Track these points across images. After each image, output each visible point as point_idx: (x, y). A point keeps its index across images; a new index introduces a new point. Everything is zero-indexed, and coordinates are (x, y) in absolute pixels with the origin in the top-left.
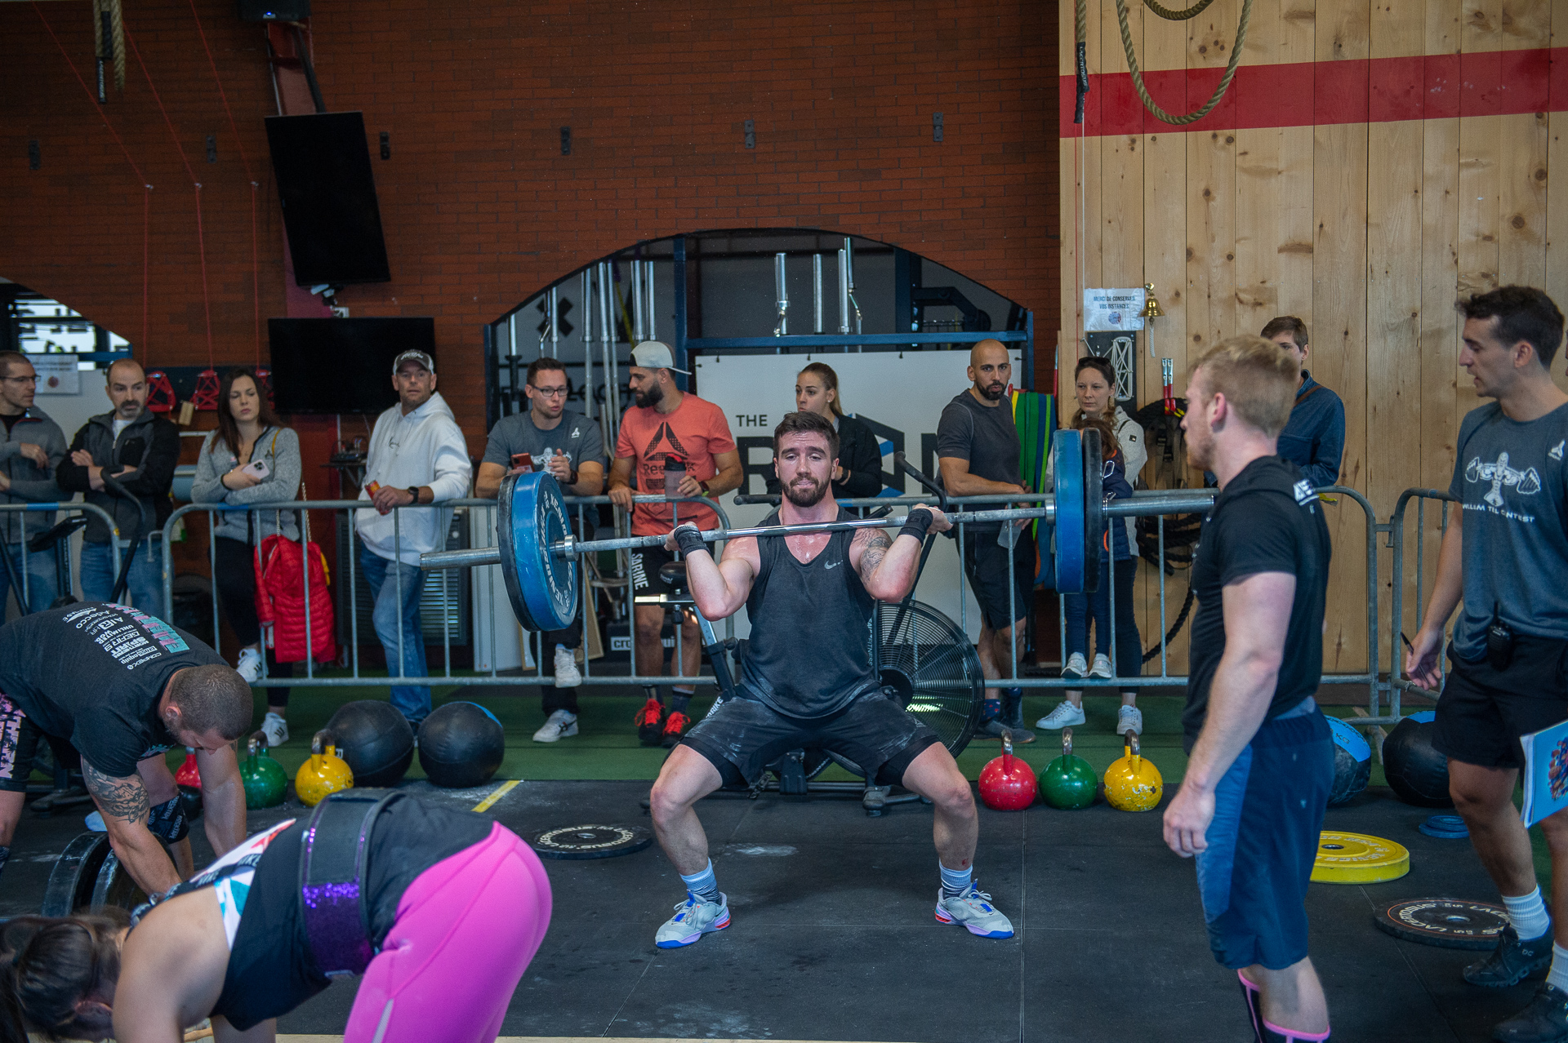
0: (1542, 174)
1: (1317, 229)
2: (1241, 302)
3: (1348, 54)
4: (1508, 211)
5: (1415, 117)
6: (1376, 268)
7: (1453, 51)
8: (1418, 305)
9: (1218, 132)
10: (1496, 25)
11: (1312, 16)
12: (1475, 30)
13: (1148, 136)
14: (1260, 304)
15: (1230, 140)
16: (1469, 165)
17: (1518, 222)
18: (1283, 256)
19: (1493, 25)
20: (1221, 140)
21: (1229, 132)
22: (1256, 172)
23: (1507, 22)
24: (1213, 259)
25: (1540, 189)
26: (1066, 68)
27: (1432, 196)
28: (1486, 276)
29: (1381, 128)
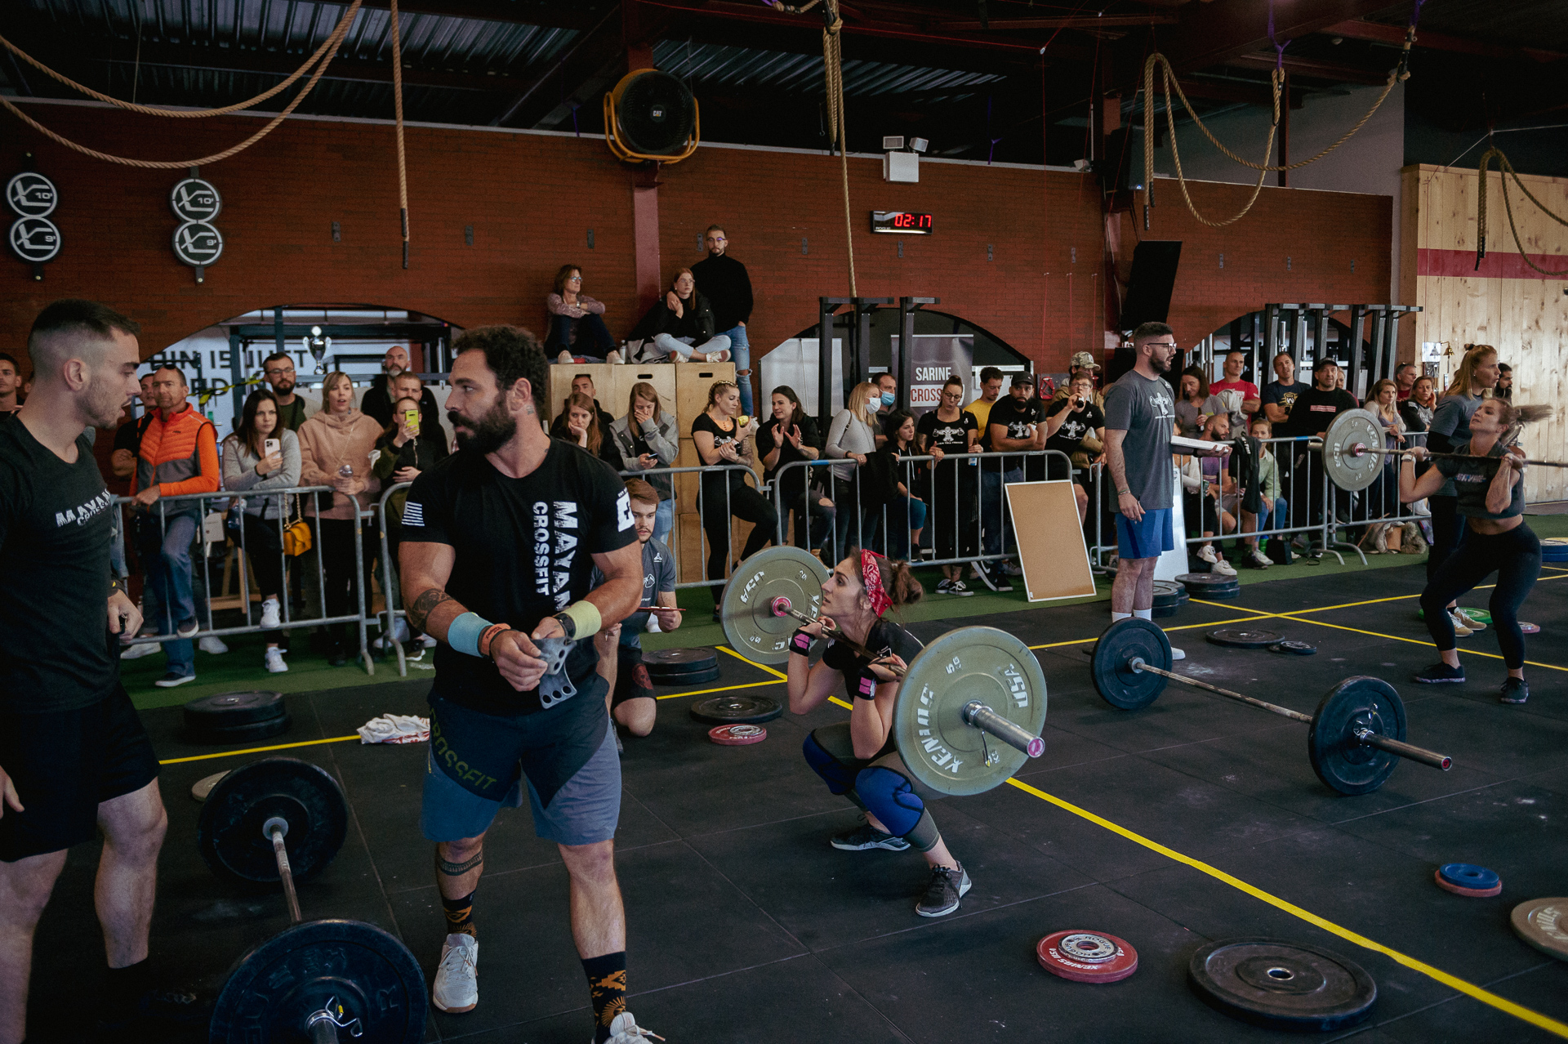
0: (1543, 304)
1: (1488, 321)
3: (1500, 250)
4: (1534, 317)
5: (1513, 278)
6: (1502, 338)
9: (1463, 278)
10: (1533, 243)
13: (1443, 277)
15: (1465, 281)
16: (1526, 298)
17: (1537, 322)
18: (1479, 331)
21: (1467, 278)
22: (1472, 295)
23: (1536, 242)
24: (1459, 331)
25: (1542, 309)
26: (1420, 246)
27: (1517, 310)
28: (1529, 343)
29: (1505, 281)
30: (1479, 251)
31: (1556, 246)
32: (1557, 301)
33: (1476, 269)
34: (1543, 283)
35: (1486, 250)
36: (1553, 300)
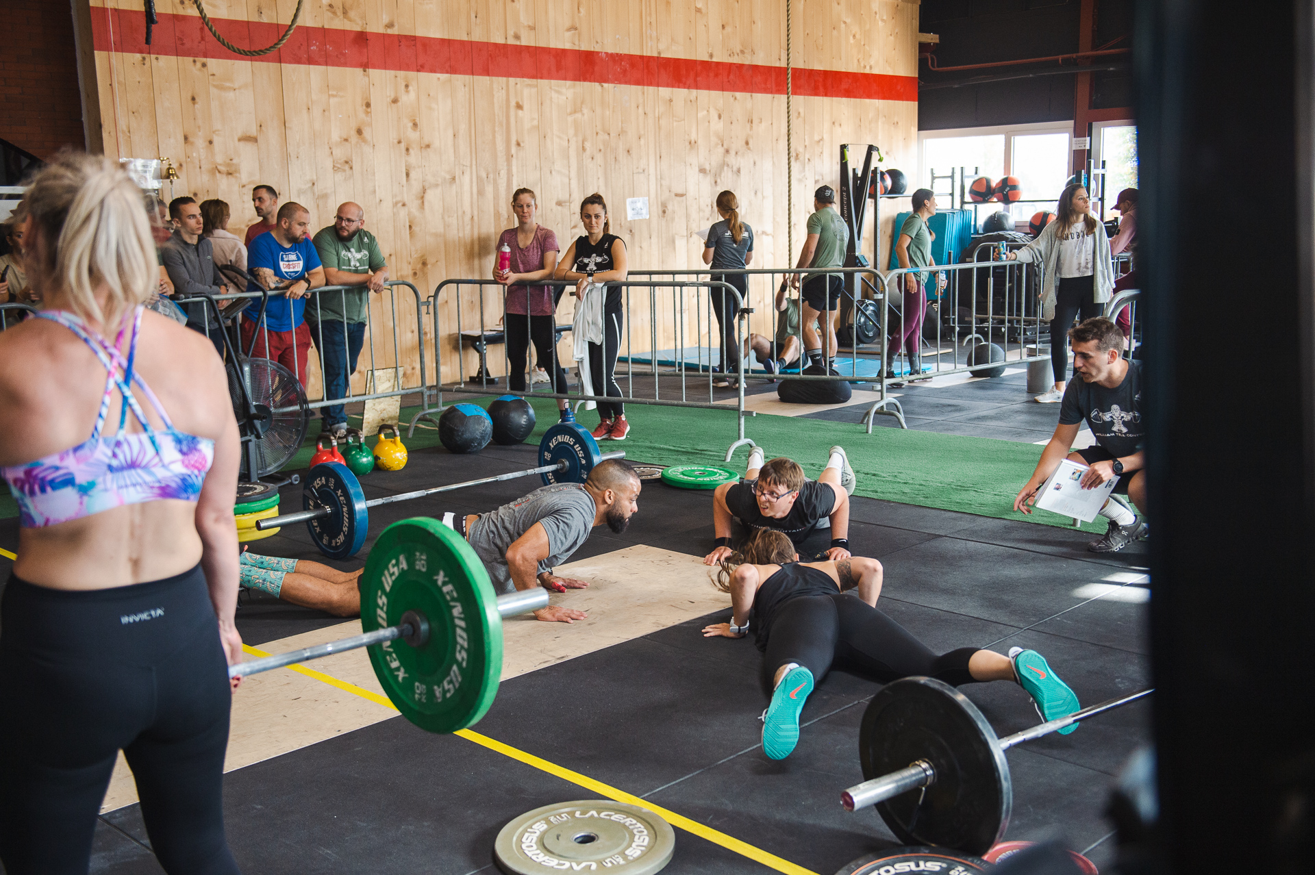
0: (368, 105)
1: (259, 128)
2: (219, 172)
3: (266, 19)
4: (354, 124)
5: (304, 63)
6: (292, 155)
7: (320, 26)
8: (315, 178)
9: (196, 59)
10: (340, 13)
12: (330, 14)
13: (153, 56)
14: (231, 174)
15: (204, 65)
16: (334, 96)
17: (359, 132)
18: (242, 144)
19: (338, 14)
20: (199, 65)
21: (204, 60)
22: (221, 88)
23: (345, 12)
24: (200, 143)
25: (367, 113)
27: (317, 112)
28: (347, 162)
29: (288, 68)
31: (386, 19)
32: (395, 101)
34: (366, 75)
36: (389, 100)
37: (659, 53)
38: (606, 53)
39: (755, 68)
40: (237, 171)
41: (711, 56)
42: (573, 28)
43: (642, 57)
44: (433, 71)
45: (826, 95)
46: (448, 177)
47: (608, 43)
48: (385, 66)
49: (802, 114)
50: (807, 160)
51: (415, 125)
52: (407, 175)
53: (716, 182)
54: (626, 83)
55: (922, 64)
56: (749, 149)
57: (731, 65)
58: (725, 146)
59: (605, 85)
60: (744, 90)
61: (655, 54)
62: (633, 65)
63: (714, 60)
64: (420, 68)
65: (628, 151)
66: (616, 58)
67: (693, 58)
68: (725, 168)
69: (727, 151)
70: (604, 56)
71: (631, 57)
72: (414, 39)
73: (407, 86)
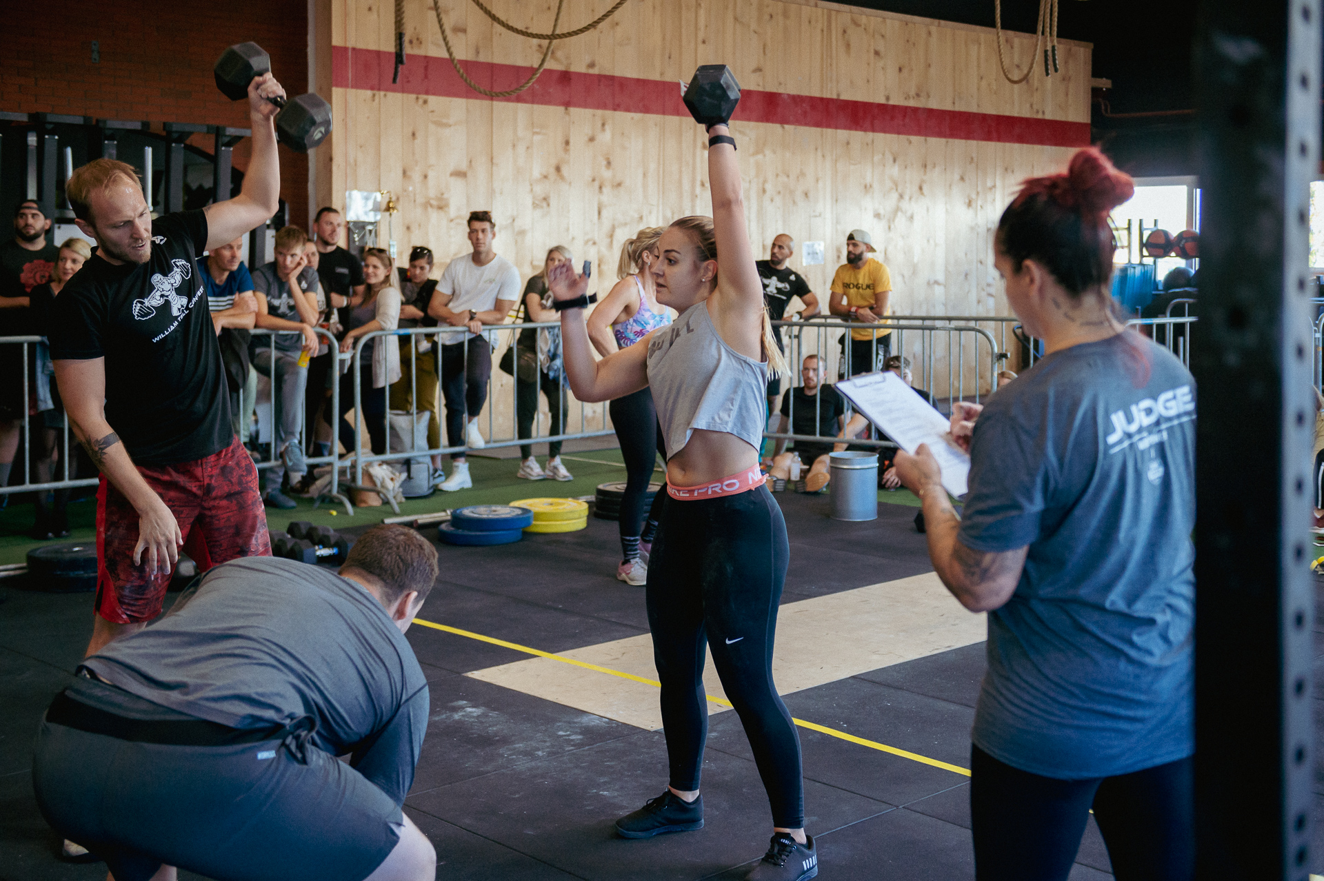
0: (567, 143)
1: (469, 163)
2: (431, 206)
3: (482, 58)
4: (553, 162)
5: (513, 101)
6: (496, 191)
8: (516, 214)
9: (420, 96)
11: (464, 31)
13: (382, 93)
15: (425, 102)
16: (537, 133)
17: (558, 169)
18: (453, 179)
20: (421, 101)
21: (425, 97)
22: (439, 124)
24: (416, 176)
25: (566, 151)
26: (337, 41)
27: (521, 149)
28: (545, 199)
29: (499, 105)
30: (396, 53)
31: (588, 60)
32: (592, 139)
33: (394, 80)
34: (567, 113)
35: (404, 53)
36: (586, 138)
37: (838, 95)
38: (789, 95)
39: (930, 112)
40: (447, 205)
41: (888, 98)
42: (758, 70)
43: (822, 99)
44: (628, 110)
45: (999, 140)
46: (636, 216)
47: (791, 86)
48: (585, 105)
49: (975, 159)
50: (979, 207)
51: (609, 163)
52: (599, 213)
53: (889, 228)
54: (806, 124)
55: (1095, 110)
56: (922, 194)
57: (906, 108)
58: (900, 191)
59: (786, 126)
60: (919, 133)
61: (835, 97)
62: (813, 107)
63: (891, 102)
64: (616, 108)
65: (806, 194)
66: (797, 100)
67: (871, 101)
68: (899, 214)
69: (901, 196)
70: (786, 97)
71: (812, 99)
72: (611, 79)
73: (603, 125)
